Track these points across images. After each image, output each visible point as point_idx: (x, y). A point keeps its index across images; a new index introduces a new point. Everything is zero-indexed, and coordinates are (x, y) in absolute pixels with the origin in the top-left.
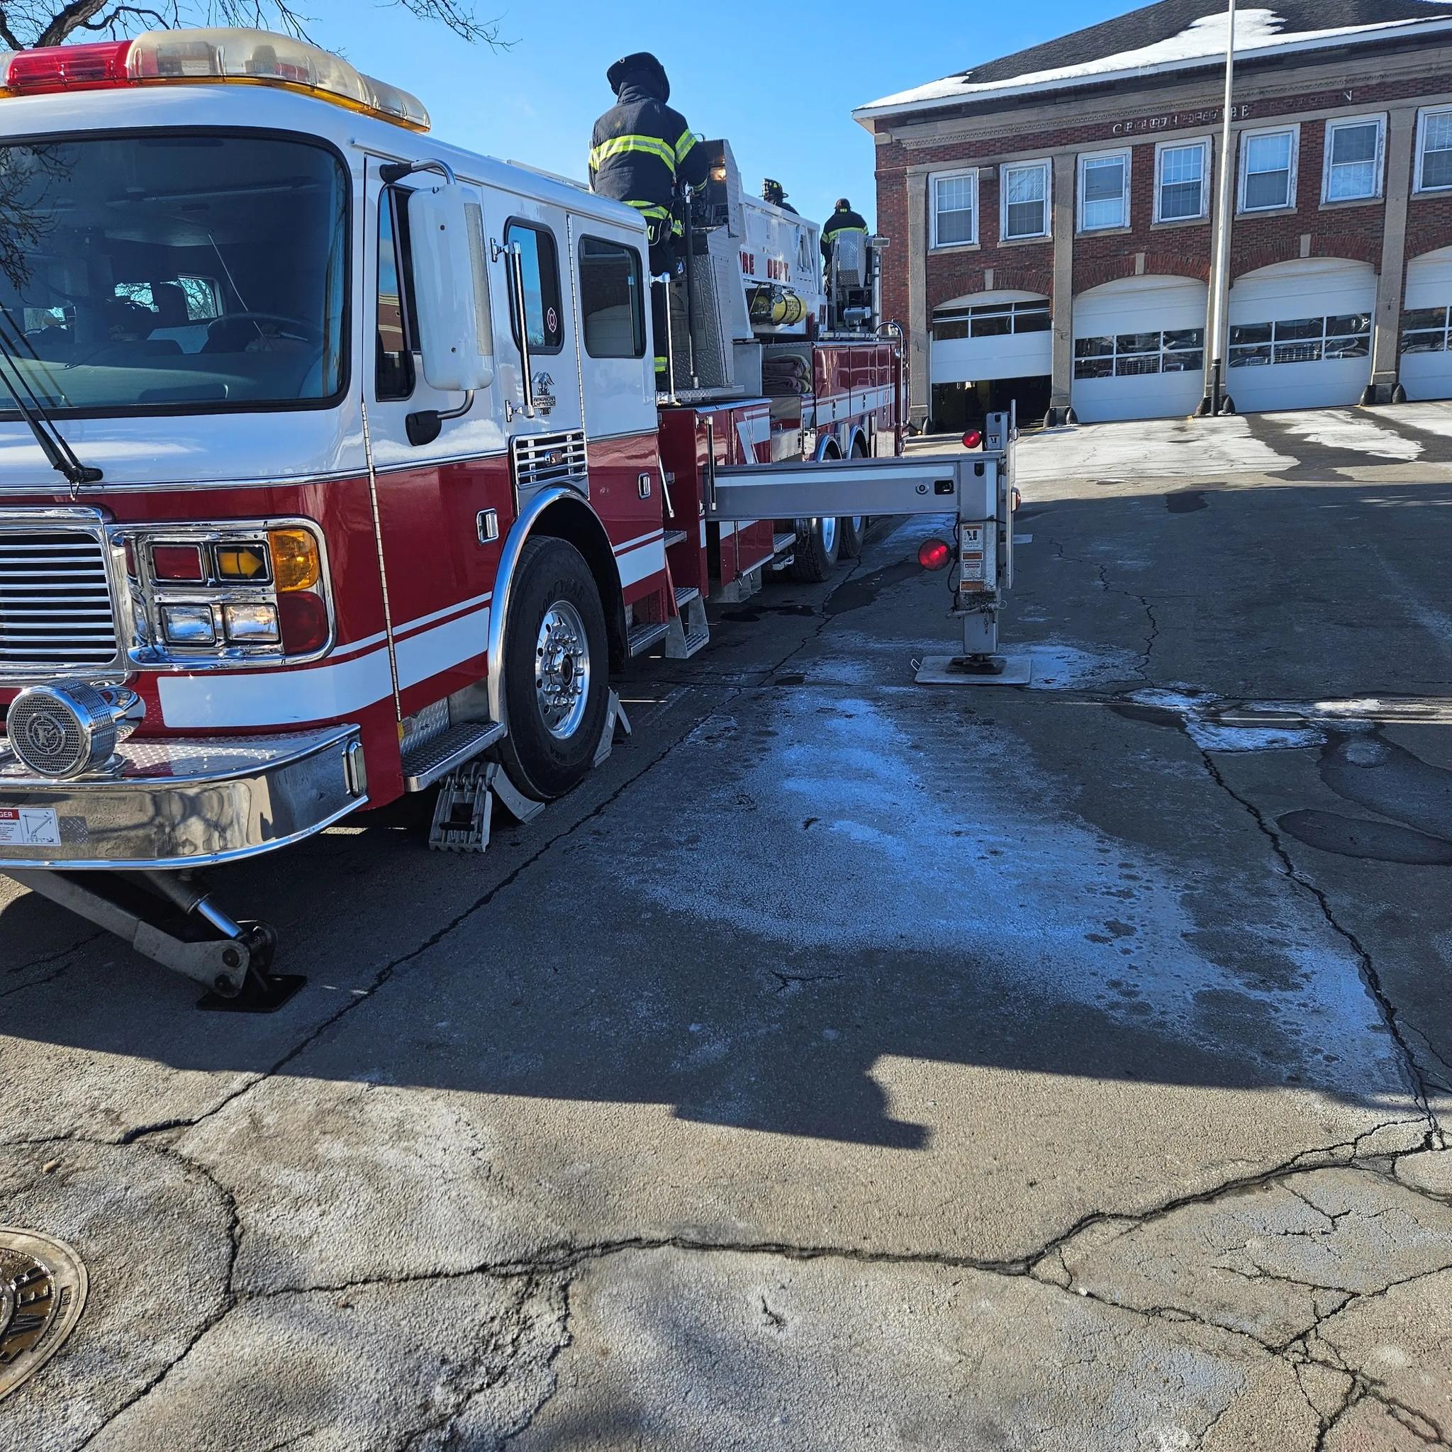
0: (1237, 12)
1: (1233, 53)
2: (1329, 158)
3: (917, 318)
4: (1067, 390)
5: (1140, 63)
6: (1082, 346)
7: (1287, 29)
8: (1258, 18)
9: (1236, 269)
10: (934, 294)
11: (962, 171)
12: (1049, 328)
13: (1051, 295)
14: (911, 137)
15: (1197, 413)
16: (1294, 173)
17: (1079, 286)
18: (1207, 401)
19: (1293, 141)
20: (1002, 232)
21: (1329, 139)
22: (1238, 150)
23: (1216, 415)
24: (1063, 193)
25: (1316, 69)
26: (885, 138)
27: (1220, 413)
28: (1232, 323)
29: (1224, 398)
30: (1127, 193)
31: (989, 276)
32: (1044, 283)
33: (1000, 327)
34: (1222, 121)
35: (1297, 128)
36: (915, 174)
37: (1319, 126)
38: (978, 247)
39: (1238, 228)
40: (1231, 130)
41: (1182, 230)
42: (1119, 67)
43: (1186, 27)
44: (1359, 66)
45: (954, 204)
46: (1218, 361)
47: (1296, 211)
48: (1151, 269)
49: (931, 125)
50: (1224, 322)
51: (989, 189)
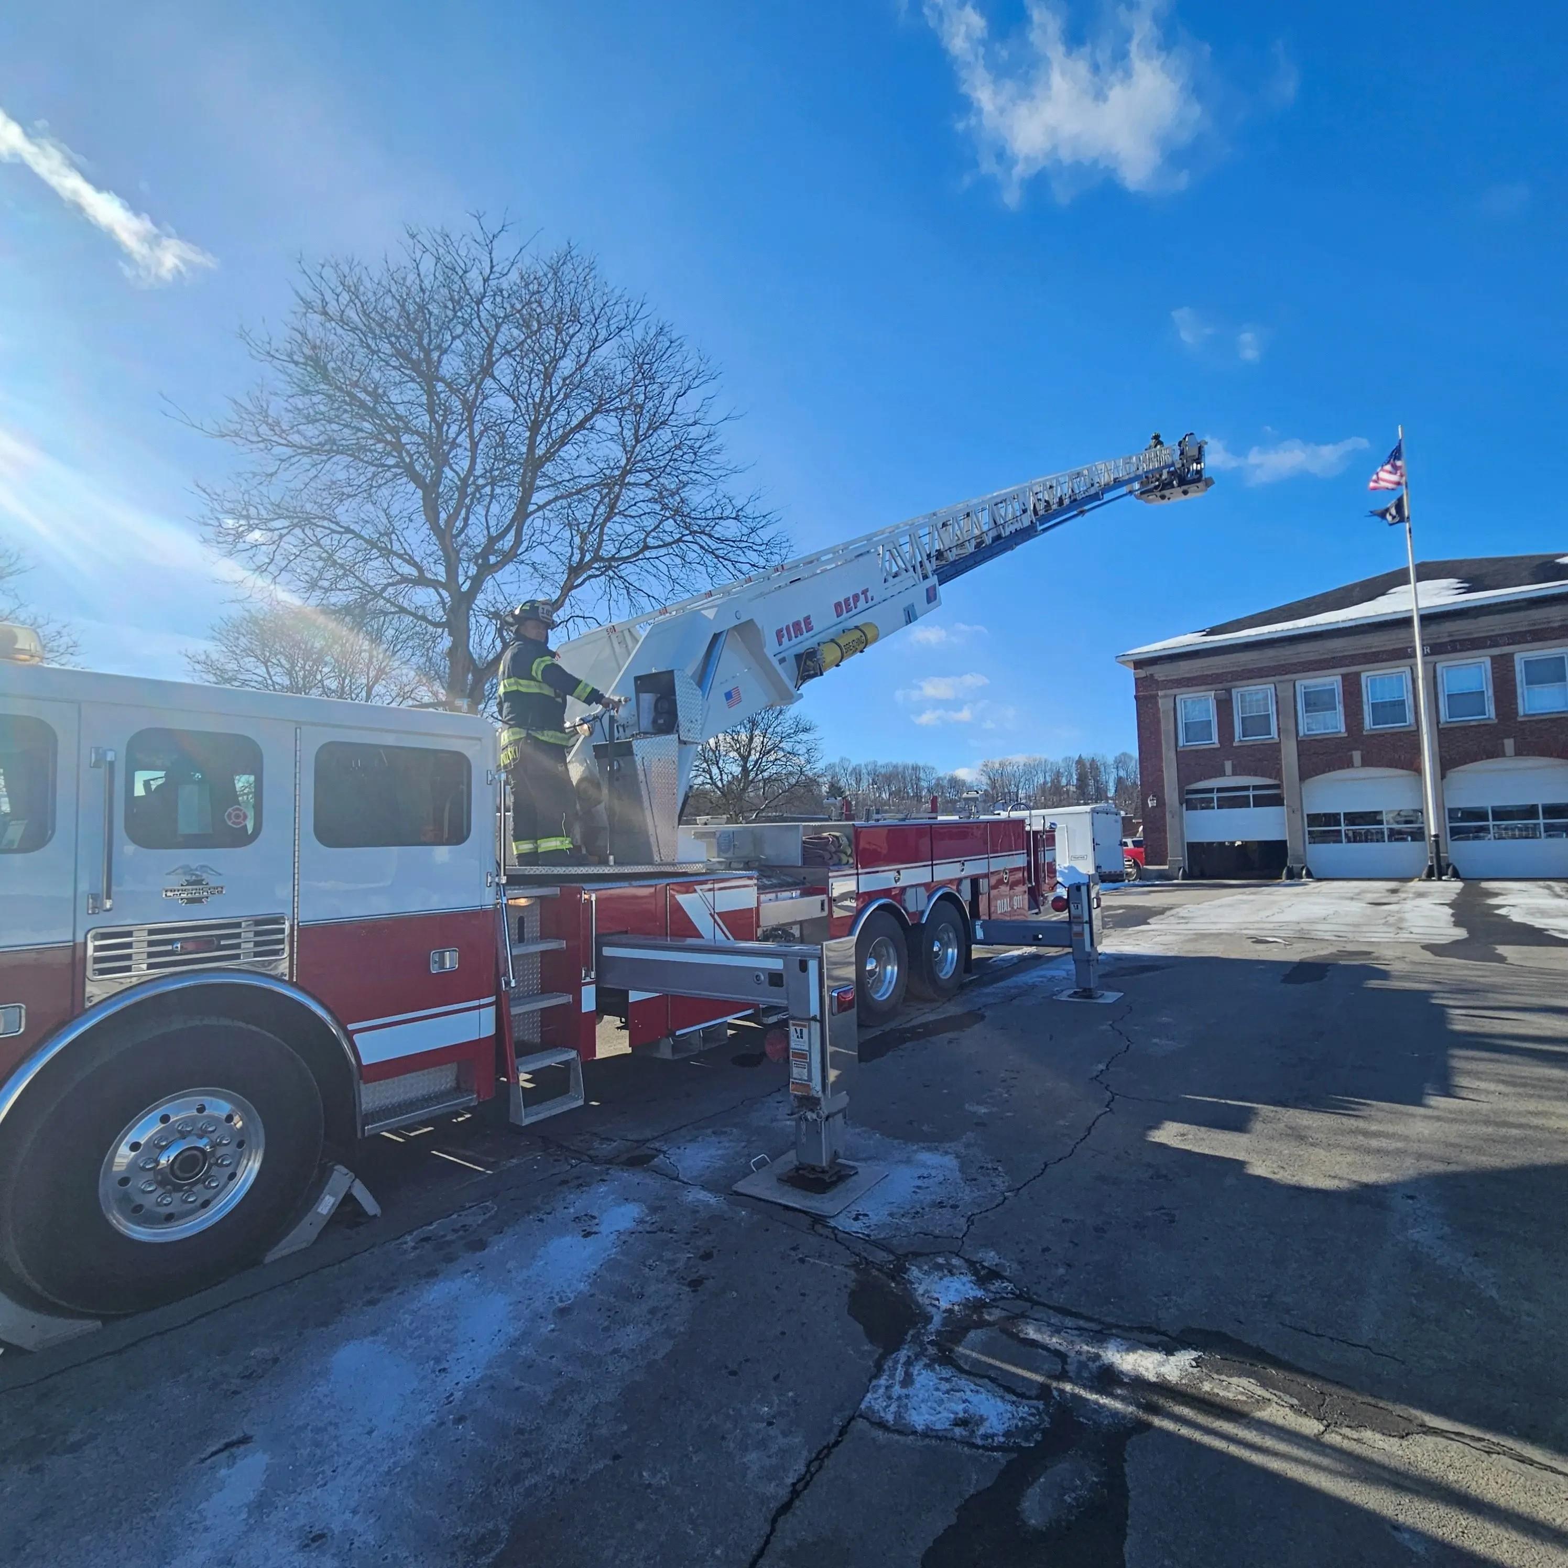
0: (1418, 584)
1: (1418, 609)
2: (1522, 681)
3: (1171, 795)
4: (1301, 852)
5: (1340, 619)
6: (1314, 819)
7: (1469, 590)
8: (1445, 585)
9: (1445, 765)
10: (1183, 780)
11: (1202, 694)
12: (1283, 805)
13: (1281, 780)
14: (1160, 672)
15: (1424, 877)
16: (1489, 693)
17: (1304, 775)
18: (1431, 867)
19: (1486, 671)
20: (1237, 735)
21: (1519, 667)
22: (1435, 677)
23: (1440, 879)
24: (1285, 708)
25: (1497, 617)
26: (1142, 673)
27: (1444, 878)
28: (1449, 805)
29: (1448, 865)
30: (1340, 708)
31: (1228, 766)
32: (1277, 773)
33: (1242, 803)
34: (1415, 656)
35: (1488, 661)
36: (1165, 696)
37: (1509, 658)
38: (1218, 746)
39: (1443, 735)
40: (1425, 663)
41: (1393, 734)
42: (1322, 622)
43: (1383, 594)
44: (1537, 614)
45: (1197, 715)
46: (1436, 836)
47: (1496, 721)
48: (1366, 763)
49: (1174, 664)
50: (1439, 805)
51: (1224, 706)
